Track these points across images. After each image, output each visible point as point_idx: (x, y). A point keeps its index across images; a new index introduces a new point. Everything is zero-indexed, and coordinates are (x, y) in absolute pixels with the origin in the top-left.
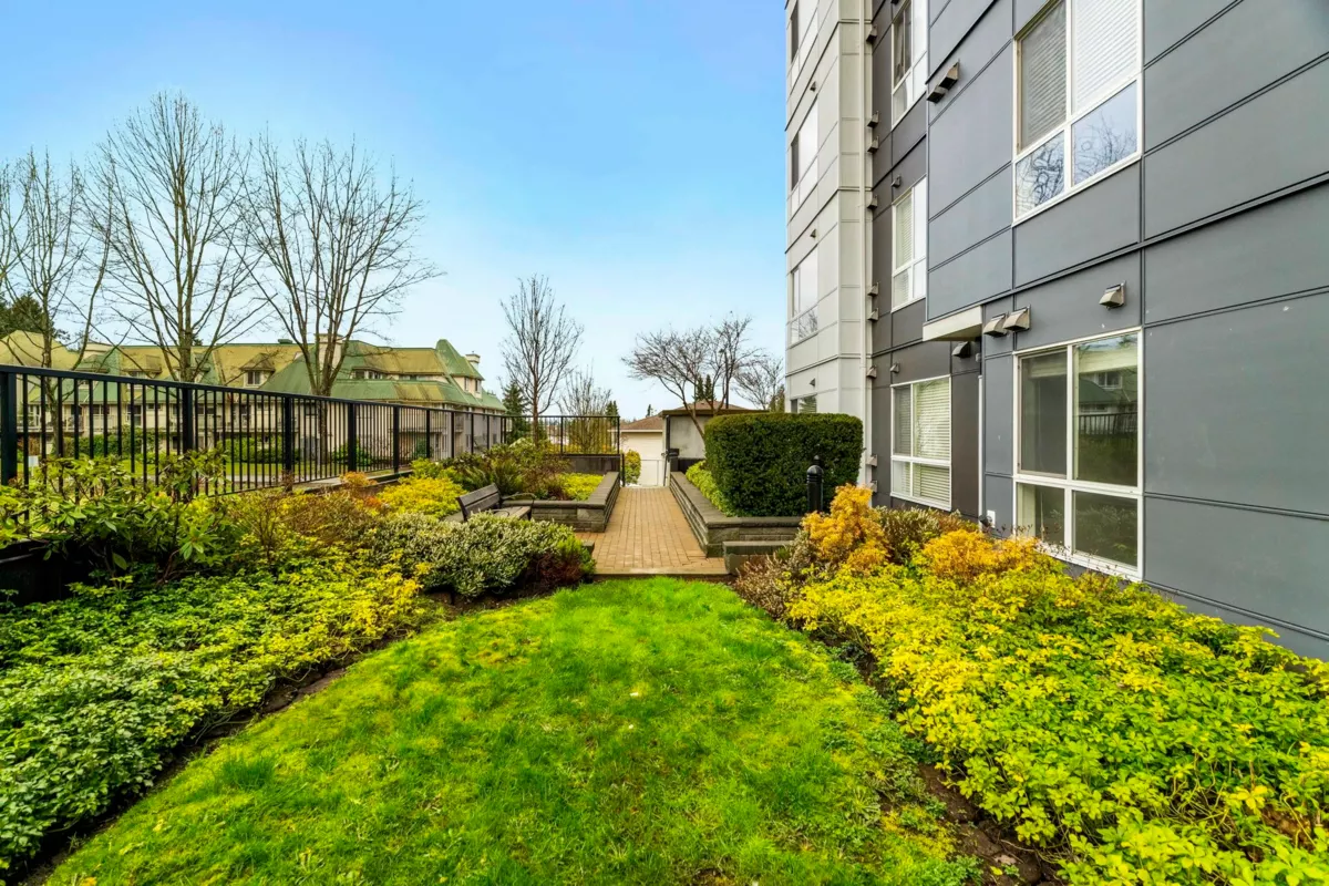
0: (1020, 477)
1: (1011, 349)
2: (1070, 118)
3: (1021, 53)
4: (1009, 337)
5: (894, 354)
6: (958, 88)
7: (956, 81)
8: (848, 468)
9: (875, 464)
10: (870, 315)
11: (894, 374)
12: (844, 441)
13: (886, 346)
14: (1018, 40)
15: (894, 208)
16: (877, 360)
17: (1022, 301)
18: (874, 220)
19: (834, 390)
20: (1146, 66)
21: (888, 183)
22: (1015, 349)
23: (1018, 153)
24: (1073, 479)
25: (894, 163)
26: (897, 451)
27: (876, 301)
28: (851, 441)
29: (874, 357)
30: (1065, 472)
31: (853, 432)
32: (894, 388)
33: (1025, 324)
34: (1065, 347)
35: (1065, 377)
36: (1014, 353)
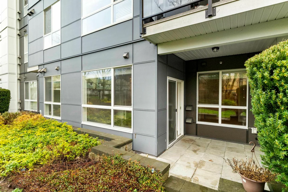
0: (45, 102)
1: (43, 76)
2: (52, 32)
3: (45, 14)
4: (43, 73)
5: (25, 74)
6: (34, 15)
7: (34, 13)
8: (5, 103)
9: (20, 102)
10: (19, 63)
11: (25, 79)
12: (3, 96)
13: (23, 72)
14: (44, 11)
15: (25, 37)
16: (21, 75)
17: (45, 66)
18: (20, 38)
19: (7, 82)
20: (61, 28)
21: (23, 30)
22: (44, 76)
23: (44, 35)
24: (53, 102)
25: (25, 26)
26: (26, 99)
27: (20, 60)
28: (6, 96)
29: (20, 74)
30: (51, 101)
31: (7, 93)
32: (25, 83)
33: (45, 71)
34: (51, 77)
35: (51, 82)
36: (44, 77)
